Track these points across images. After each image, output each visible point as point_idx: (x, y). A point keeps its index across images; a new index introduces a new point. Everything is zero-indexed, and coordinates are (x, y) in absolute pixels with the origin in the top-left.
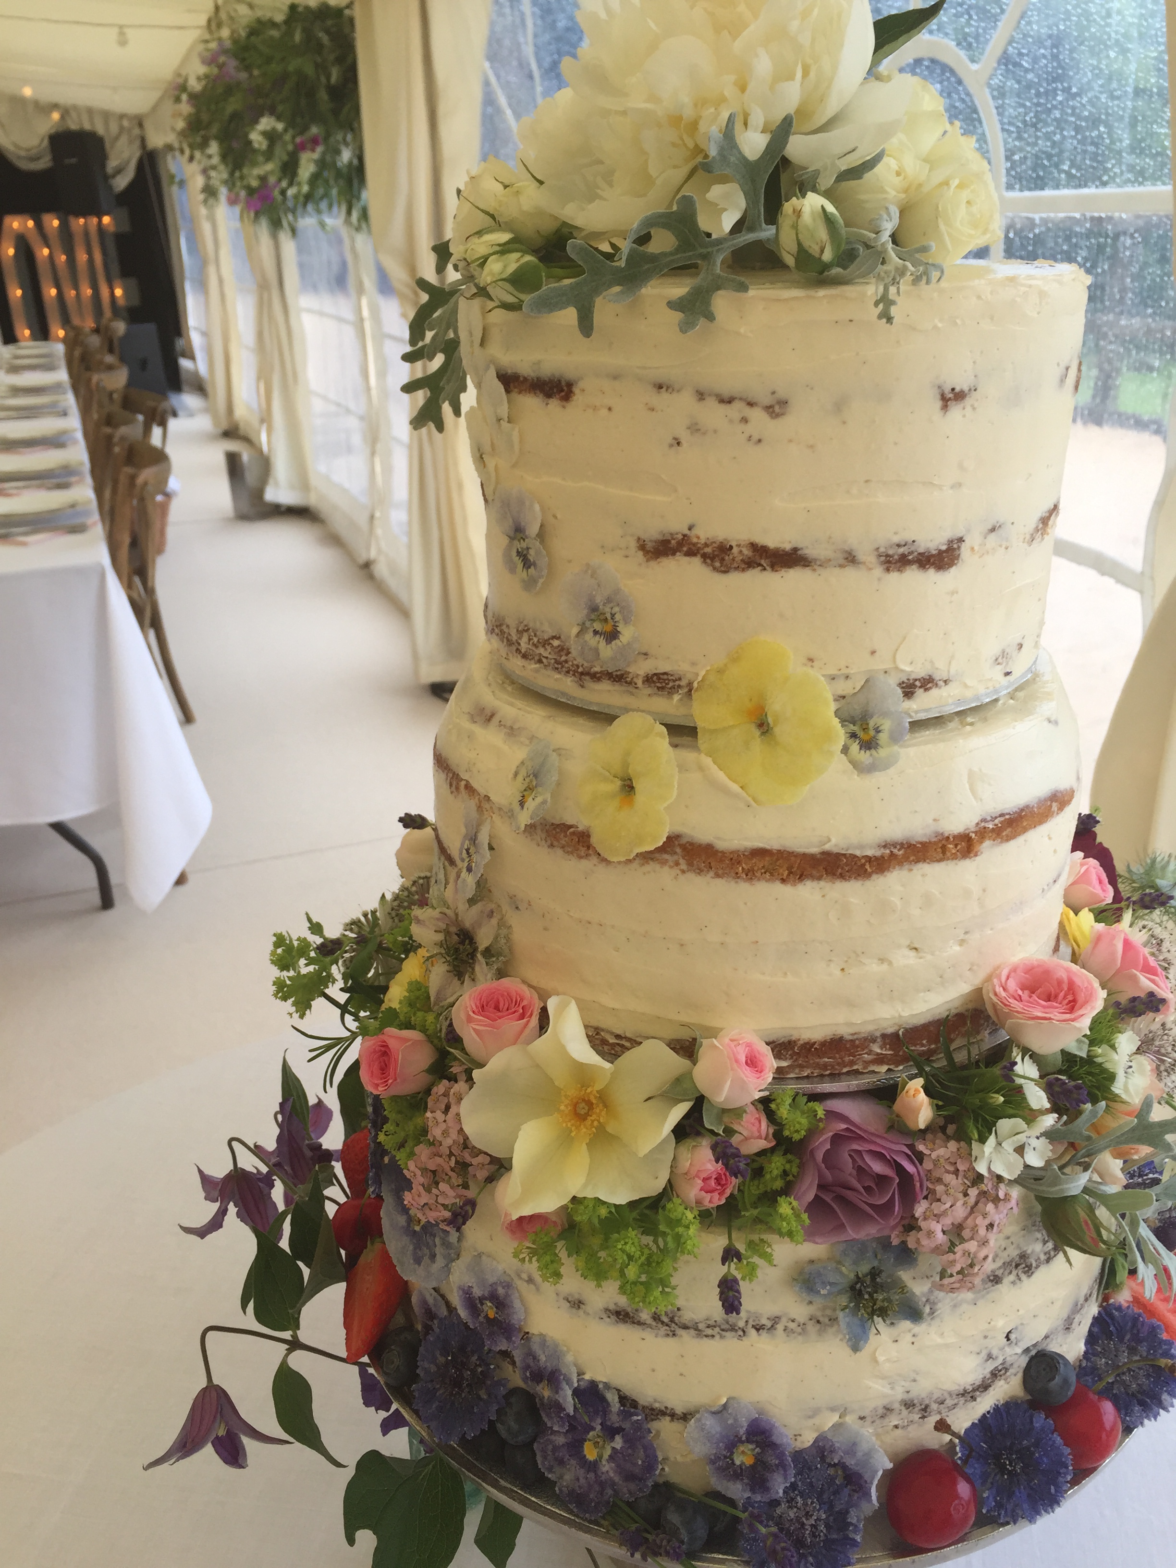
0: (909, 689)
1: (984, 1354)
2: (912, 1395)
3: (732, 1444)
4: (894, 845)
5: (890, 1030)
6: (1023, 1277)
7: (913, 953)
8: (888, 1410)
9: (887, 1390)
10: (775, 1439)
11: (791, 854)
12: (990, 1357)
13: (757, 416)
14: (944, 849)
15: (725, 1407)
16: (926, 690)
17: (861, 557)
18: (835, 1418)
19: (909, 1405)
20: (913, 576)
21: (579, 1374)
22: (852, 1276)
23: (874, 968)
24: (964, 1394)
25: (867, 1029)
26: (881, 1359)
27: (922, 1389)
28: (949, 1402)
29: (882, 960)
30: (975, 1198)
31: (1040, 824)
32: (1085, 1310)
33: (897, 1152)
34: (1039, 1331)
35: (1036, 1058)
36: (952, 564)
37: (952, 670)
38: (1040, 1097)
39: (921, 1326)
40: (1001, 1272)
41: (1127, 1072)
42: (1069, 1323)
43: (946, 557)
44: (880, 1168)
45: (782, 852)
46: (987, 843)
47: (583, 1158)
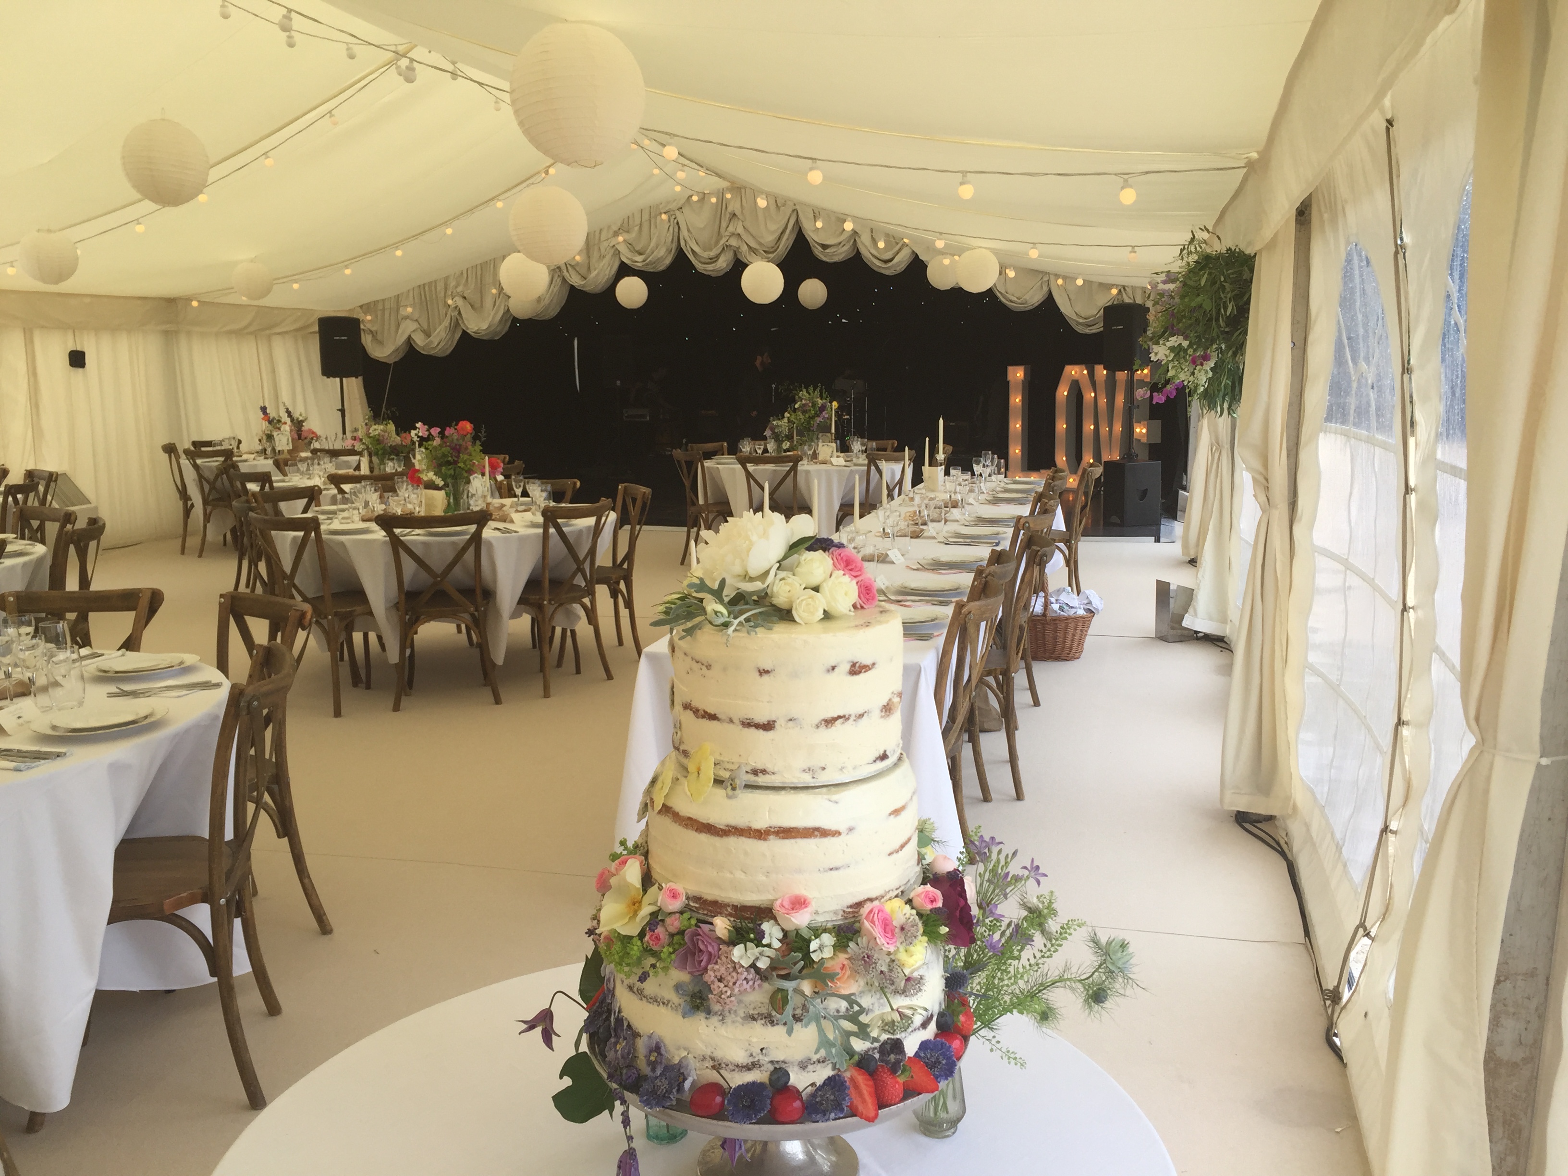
0: (755, 772)
1: (748, 1053)
2: (715, 1055)
3: (651, 1052)
4: (731, 826)
5: (735, 904)
6: (768, 1025)
7: (744, 874)
8: (704, 1059)
9: (704, 1048)
10: (663, 1051)
11: (699, 822)
14: (750, 834)
15: (652, 1034)
16: (764, 775)
17: (734, 721)
18: (685, 1054)
19: (713, 1059)
20: (753, 730)
22: (691, 990)
23: (728, 875)
24: (738, 1066)
25: (727, 901)
26: (700, 1031)
27: (718, 1054)
28: (731, 1067)
29: (731, 873)
30: (731, 970)
31: (805, 837)
32: (819, 1067)
33: (710, 944)
34: (779, 1056)
35: (783, 930)
36: (771, 730)
37: (776, 770)
38: (777, 944)
39: (718, 1024)
40: (756, 1016)
41: (820, 948)
42: (803, 1066)
43: (768, 726)
44: (702, 947)
45: (695, 820)
46: (772, 837)
47: (627, 920)
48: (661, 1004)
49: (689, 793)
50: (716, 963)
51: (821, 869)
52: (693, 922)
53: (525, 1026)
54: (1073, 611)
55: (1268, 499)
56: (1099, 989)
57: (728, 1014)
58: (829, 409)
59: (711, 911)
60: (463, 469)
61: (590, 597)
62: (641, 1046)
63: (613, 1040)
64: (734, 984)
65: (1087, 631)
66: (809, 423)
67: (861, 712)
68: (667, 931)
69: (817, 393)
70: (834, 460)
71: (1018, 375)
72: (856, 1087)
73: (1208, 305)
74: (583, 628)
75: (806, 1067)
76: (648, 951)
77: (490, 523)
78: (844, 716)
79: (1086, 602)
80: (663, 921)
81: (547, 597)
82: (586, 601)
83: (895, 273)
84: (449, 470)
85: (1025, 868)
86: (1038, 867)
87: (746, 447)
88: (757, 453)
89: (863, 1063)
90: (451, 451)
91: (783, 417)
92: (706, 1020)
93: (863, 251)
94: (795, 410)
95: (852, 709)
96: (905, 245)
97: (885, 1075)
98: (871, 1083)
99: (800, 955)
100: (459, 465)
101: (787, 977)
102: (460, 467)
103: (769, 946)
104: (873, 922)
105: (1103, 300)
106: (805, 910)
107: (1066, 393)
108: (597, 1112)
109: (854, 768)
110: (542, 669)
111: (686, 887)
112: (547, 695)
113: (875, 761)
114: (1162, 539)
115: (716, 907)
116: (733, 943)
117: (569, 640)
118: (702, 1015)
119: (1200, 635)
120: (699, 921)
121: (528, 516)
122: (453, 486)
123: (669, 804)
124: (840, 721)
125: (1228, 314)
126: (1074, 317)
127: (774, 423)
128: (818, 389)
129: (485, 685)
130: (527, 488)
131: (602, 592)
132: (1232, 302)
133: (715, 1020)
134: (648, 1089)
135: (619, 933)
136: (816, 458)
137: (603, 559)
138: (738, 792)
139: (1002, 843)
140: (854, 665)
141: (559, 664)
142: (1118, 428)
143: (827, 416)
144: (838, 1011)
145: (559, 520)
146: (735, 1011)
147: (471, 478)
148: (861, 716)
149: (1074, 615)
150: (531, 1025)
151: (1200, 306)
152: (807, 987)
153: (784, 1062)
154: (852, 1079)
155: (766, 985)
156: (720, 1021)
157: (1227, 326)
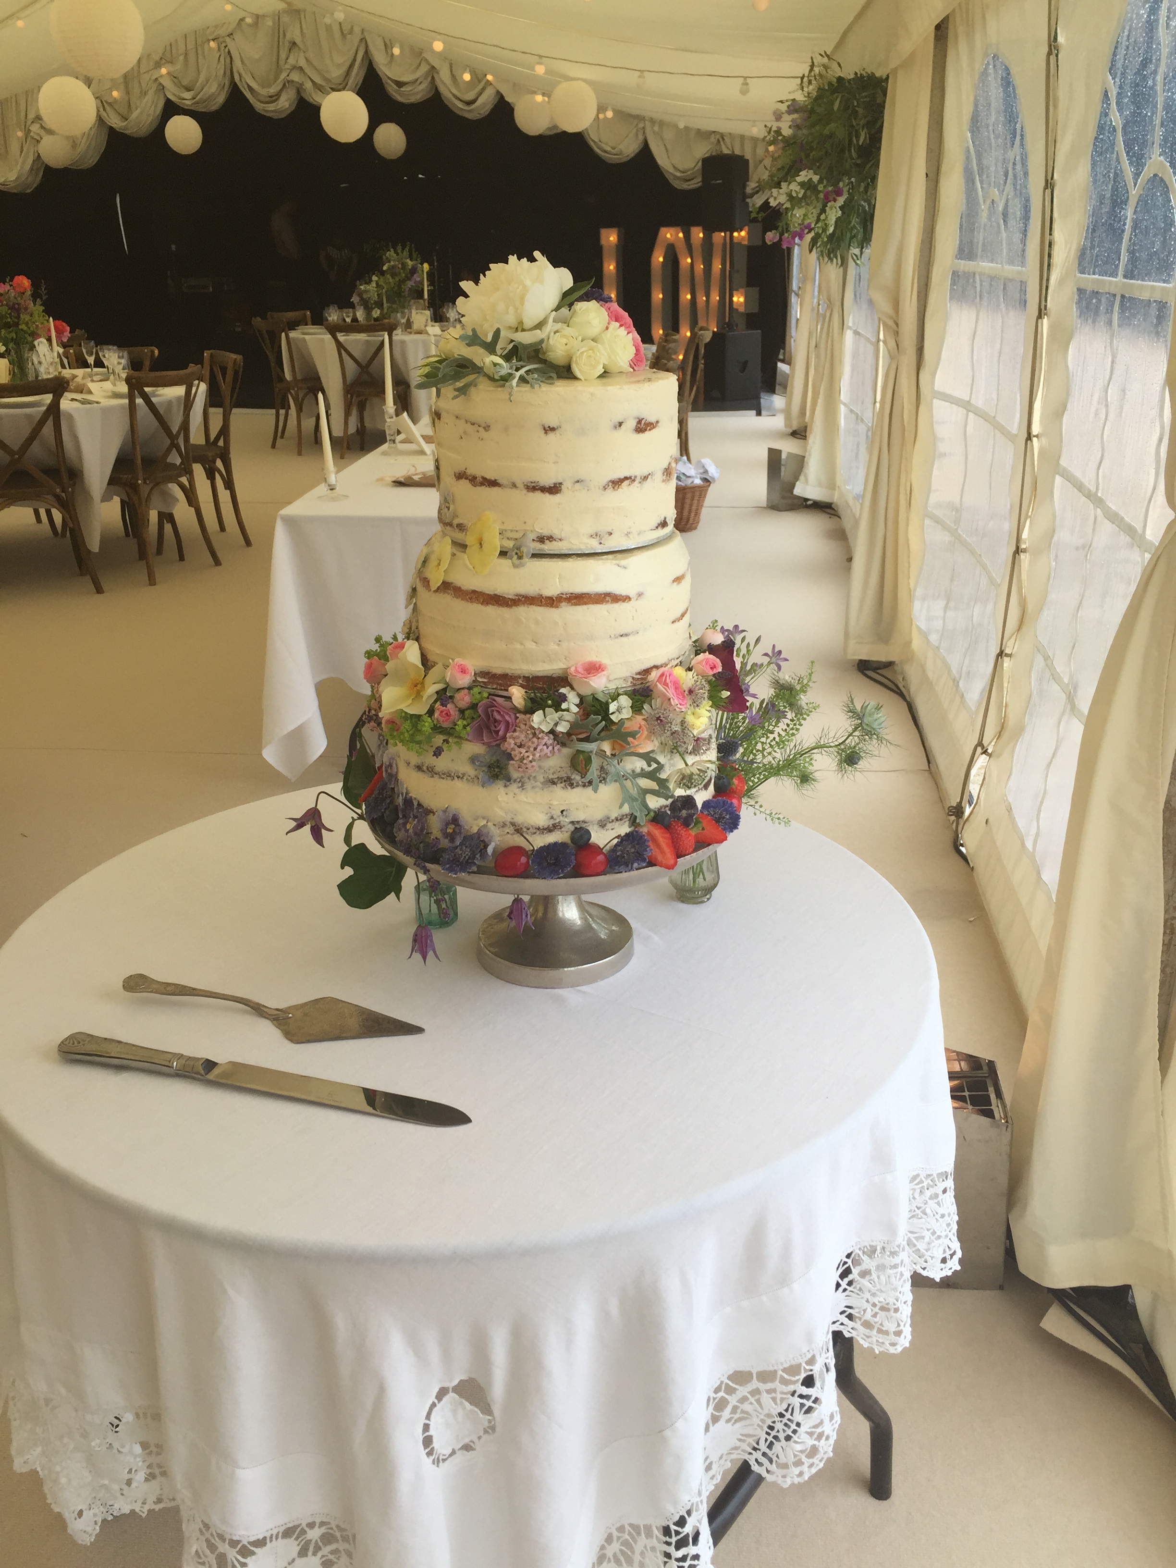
0: (541, 539)
1: (549, 816)
2: (515, 820)
3: (447, 824)
4: (520, 596)
5: (527, 675)
6: (569, 788)
7: (534, 644)
8: (504, 825)
9: (504, 815)
10: (461, 823)
11: (484, 594)
12: (552, 818)
13: (481, 429)
14: (541, 602)
15: (447, 808)
16: (550, 541)
17: (518, 485)
18: (484, 822)
19: (513, 824)
20: (538, 495)
21: (407, 794)
22: (488, 760)
23: (518, 646)
24: (539, 829)
25: (518, 673)
26: (499, 799)
27: (519, 819)
28: (533, 830)
29: (522, 644)
30: (531, 736)
31: (597, 603)
32: (616, 825)
33: (507, 714)
34: (580, 816)
35: (579, 695)
36: (557, 493)
37: (563, 535)
38: (575, 709)
39: (517, 791)
40: (556, 780)
41: (618, 710)
42: (603, 824)
43: (554, 489)
44: (498, 717)
45: (481, 592)
46: (564, 604)
47: (410, 701)
48: (456, 778)
49: (471, 567)
50: (515, 731)
51: (612, 636)
52: (485, 695)
53: (294, 824)
54: (690, 480)
55: (897, 345)
56: (852, 752)
57: (527, 780)
58: (420, 272)
59: (500, 685)
60: (25, 332)
61: (188, 476)
62: (435, 825)
63: (401, 821)
64: (535, 749)
65: (704, 500)
66: (399, 287)
67: (646, 474)
68: (457, 707)
69: (406, 253)
70: (430, 329)
71: (612, 239)
72: (655, 841)
73: (841, 134)
74: (183, 512)
75: (605, 825)
76: (437, 729)
77: (66, 394)
78: (630, 478)
79: (702, 471)
80: (451, 697)
81: (140, 475)
82: (184, 480)
83: (478, 117)
84: (11, 332)
85: (766, 655)
86: (780, 652)
87: (333, 316)
88: (344, 320)
89: (658, 818)
90: (10, 311)
91: (371, 281)
92: (505, 789)
93: (442, 89)
94: (383, 273)
95: (637, 471)
96: (489, 83)
97: (679, 828)
98: (668, 835)
99: (600, 717)
100: (20, 327)
101: (587, 740)
102: (22, 330)
103: (567, 710)
104: (666, 684)
105: (702, 150)
106: (603, 673)
107: (661, 259)
108: (380, 896)
109: (639, 534)
110: (142, 555)
111: (473, 664)
112: (152, 582)
113: (657, 527)
114: (763, 413)
115: (507, 680)
116: (532, 712)
117: (168, 527)
118: (500, 784)
119: (809, 503)
120: (490, 694)
121: (108, 385)
122: (16, 353)
123: (450, 579)
124: (627, 482)
125: (860, 144)
126: (671, 170)
127: (362, 287)
128: (407, 249)
129: (81, 575)
130: (101, 354)
131: (198, 470)
132: (865, 130)
133: (514, 787)
134: (449, 859)
135: (406, 713)
136: (410, 328)
137: (197, 437)
138: (526, 559)
139: (744, 631)
140: (640, 422)
141: (159, 551)
142: (715, 297)
143: (418, 279)
144: (633, 771)
145: (146, 389)
146: (535, 777)
147: (36, 343)
148: (646, 478)
149: (692, 485)
150: (300, 824)
151: (831, 136)
152: (606, 747)
153: (584, 822)
154: (649, 833)
155: (566, 751)
156: (519, 788)
157: (859, 156)
